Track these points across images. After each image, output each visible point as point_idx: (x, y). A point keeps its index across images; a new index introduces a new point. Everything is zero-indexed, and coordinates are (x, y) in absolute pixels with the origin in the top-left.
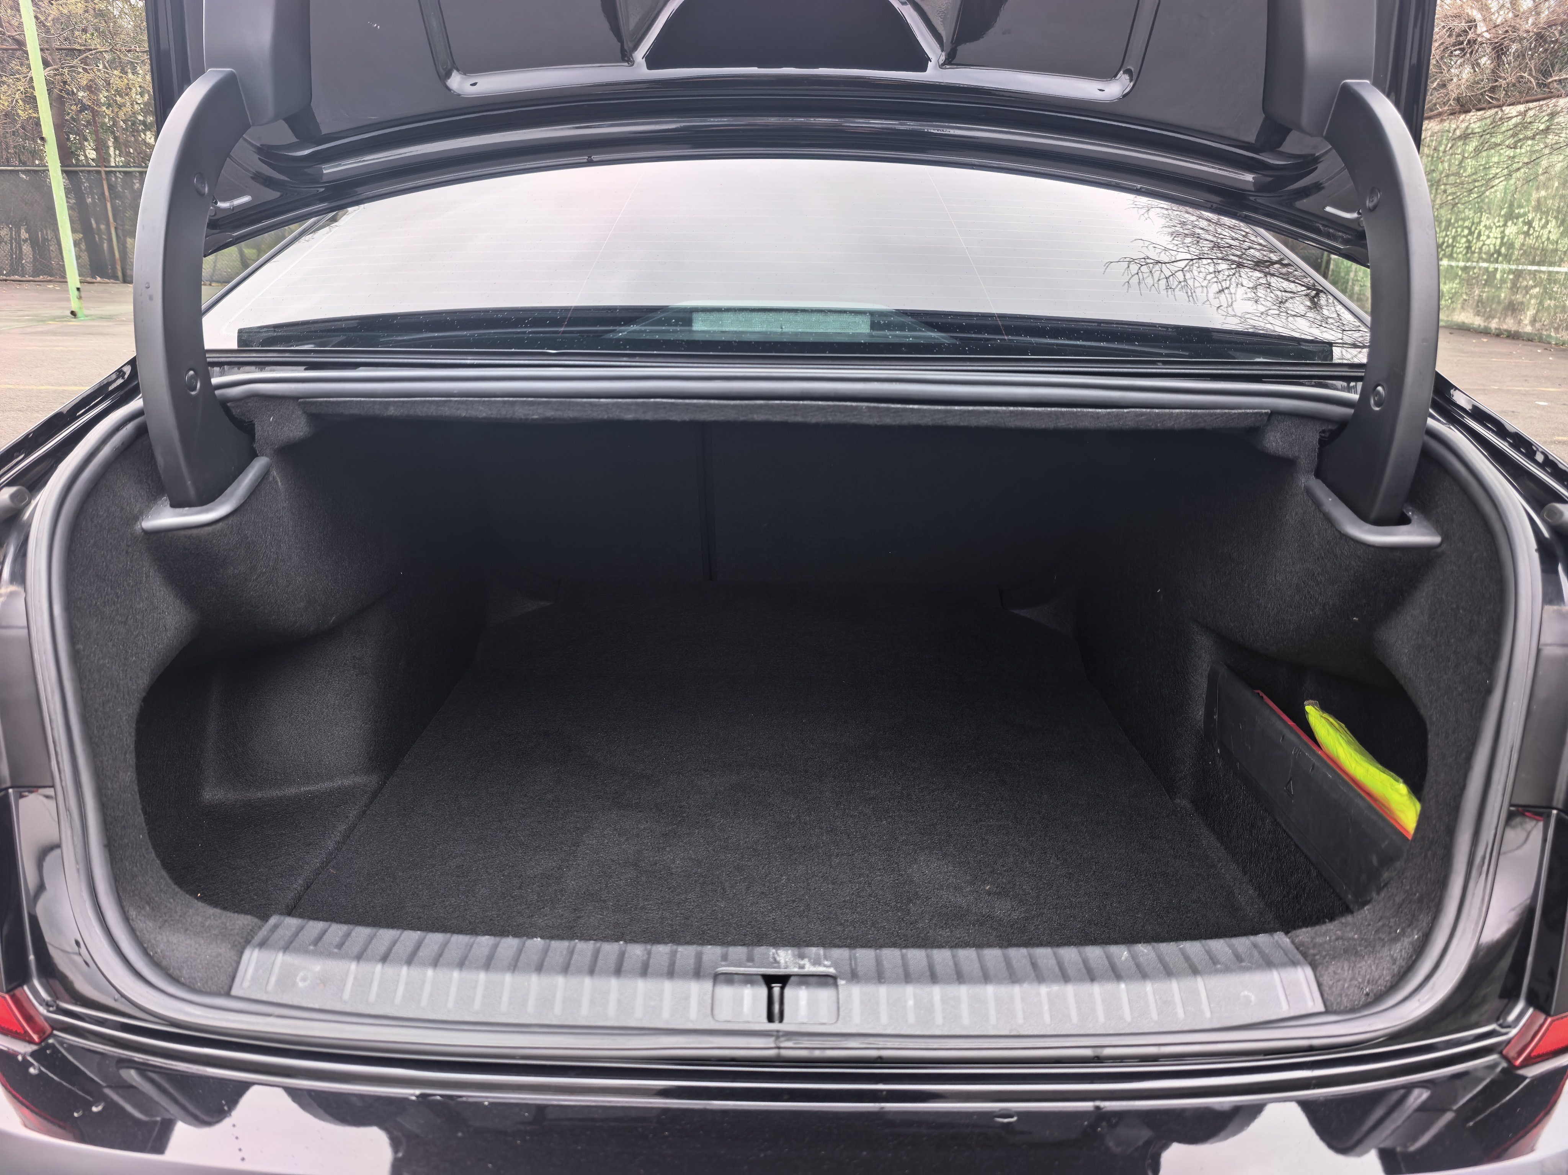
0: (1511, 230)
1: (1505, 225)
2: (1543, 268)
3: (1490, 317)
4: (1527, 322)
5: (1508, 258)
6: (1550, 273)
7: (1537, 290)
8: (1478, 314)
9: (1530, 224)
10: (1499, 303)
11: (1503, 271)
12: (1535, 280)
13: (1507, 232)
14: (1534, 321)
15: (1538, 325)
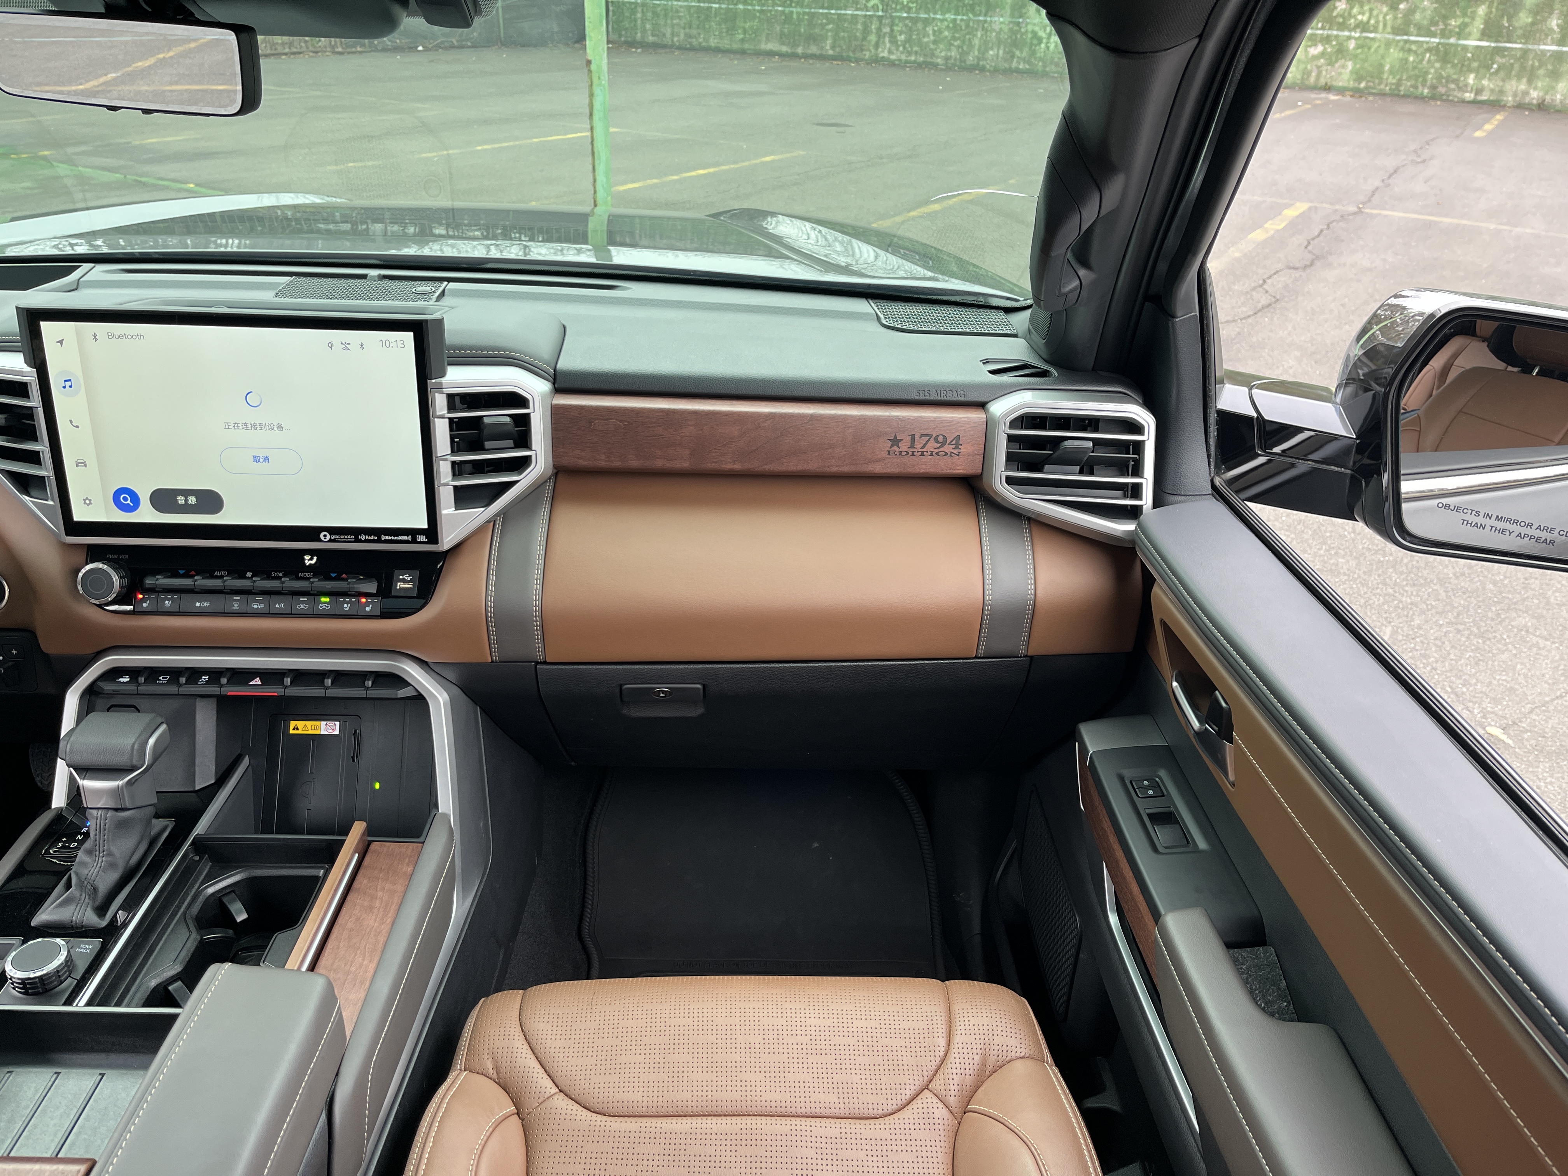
14: (833, 47)
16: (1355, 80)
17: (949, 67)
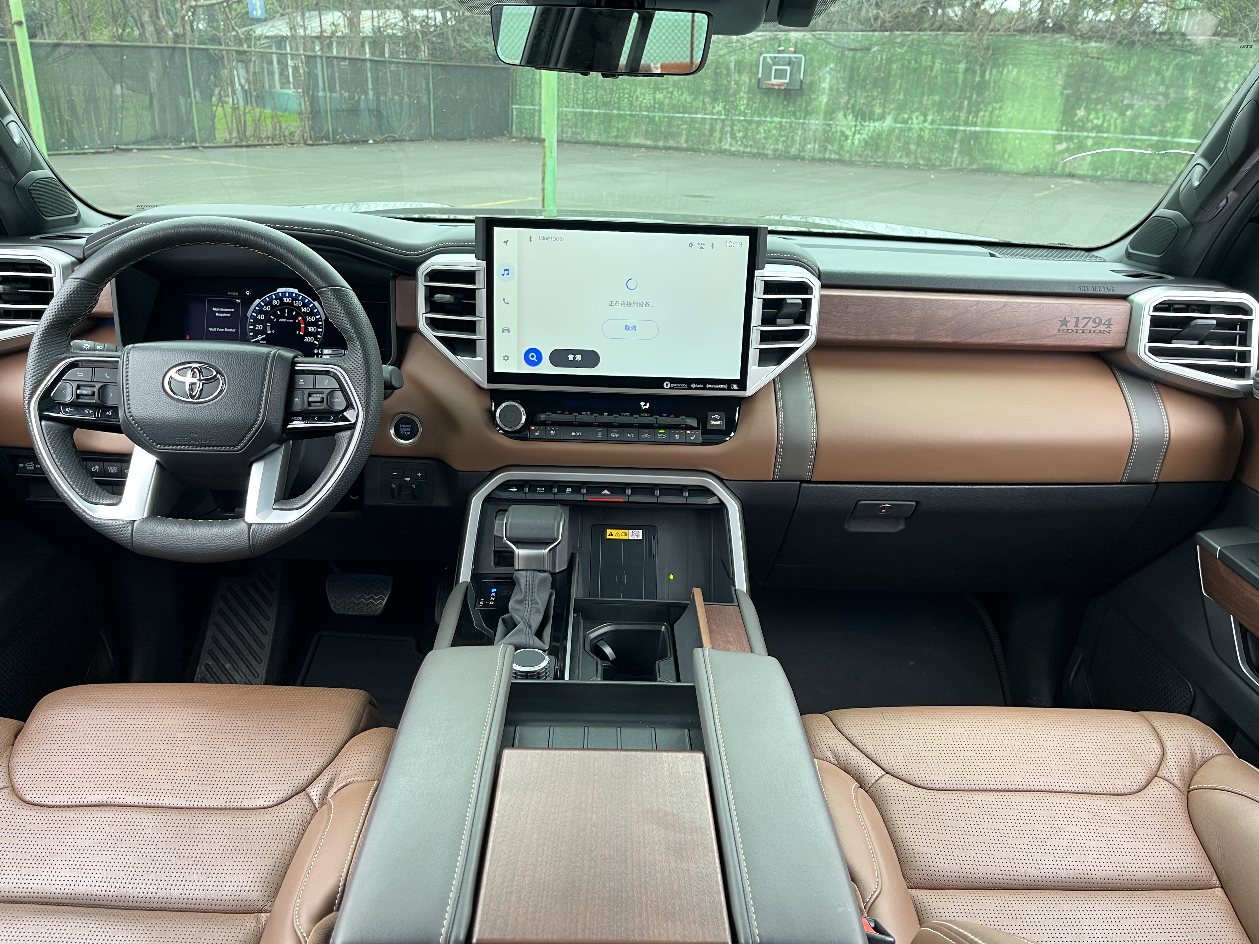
0: (659, 96)
1: (654, 93)
2: (687, 115)
3: (658, 140)
4: (683, 141)
5: (661, 110)
6: (691, 118)
7: (685, 126)
8: (647, 139)
9: (672, 93)
10: (661, 132)
11: (660, 117)
12: (682, 121)
13: (657, 96)
14: (687, 141)
15: (690, 143)
16: (1093, 170)
17: (778, 156)
